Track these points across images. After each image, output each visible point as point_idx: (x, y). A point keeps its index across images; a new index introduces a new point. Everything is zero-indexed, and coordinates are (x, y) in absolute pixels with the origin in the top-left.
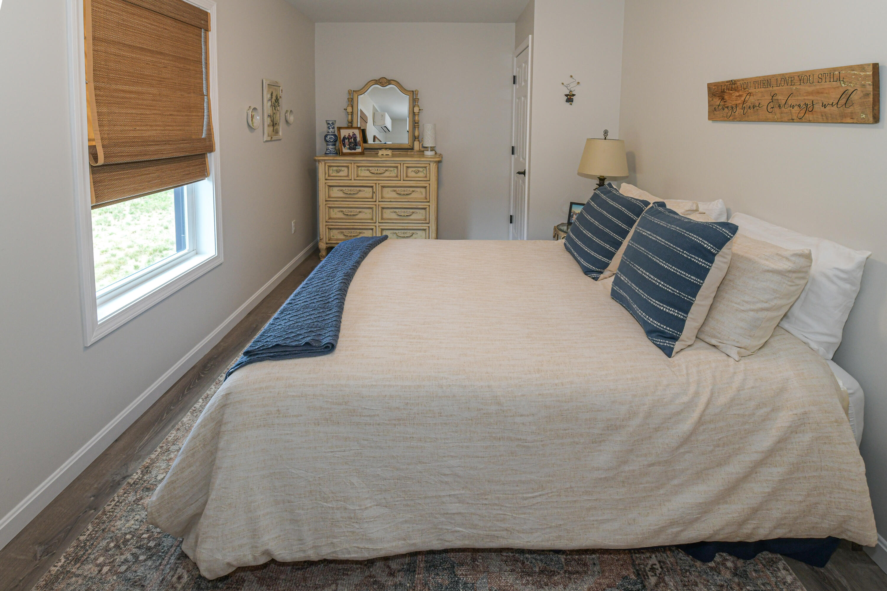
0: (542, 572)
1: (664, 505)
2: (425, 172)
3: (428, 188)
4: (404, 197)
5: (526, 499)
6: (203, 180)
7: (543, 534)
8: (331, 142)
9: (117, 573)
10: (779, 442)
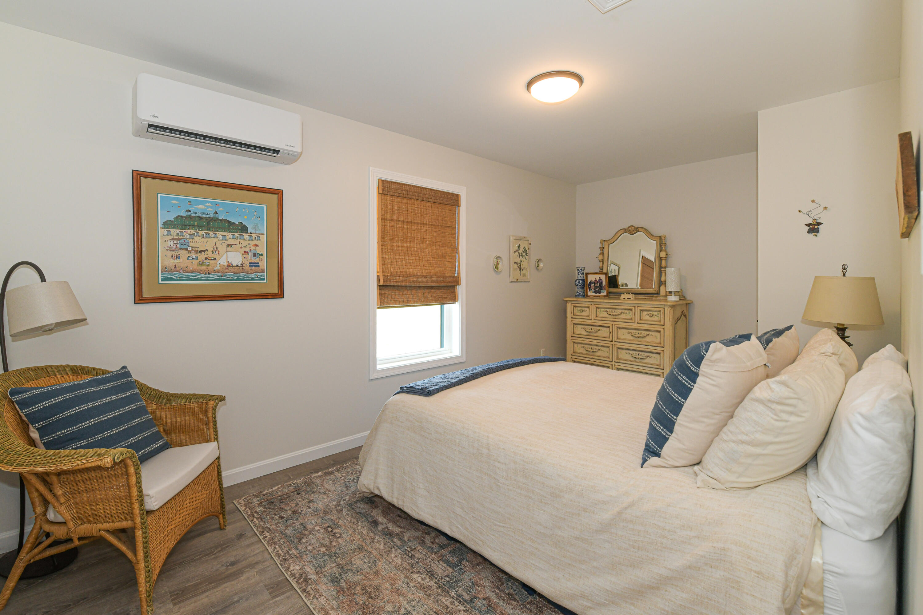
0: (509, 594)
1: (583, 579)
2: (659, 315)
3: (662, 332)
4: (637, 339)
5: (496, 525)
6: (453, 303)
7: (501, 555)
8: (579, 286)
9: (344, 481)
10: (690, 567)
